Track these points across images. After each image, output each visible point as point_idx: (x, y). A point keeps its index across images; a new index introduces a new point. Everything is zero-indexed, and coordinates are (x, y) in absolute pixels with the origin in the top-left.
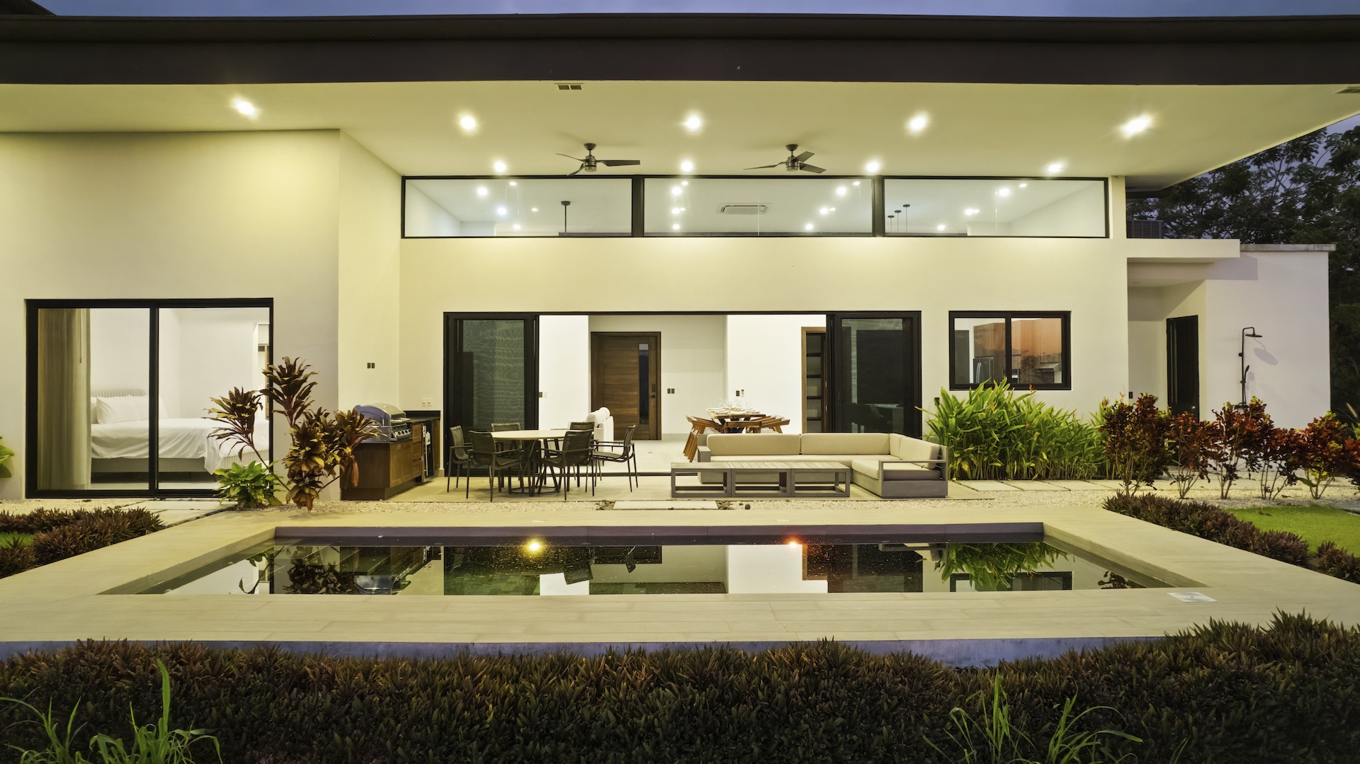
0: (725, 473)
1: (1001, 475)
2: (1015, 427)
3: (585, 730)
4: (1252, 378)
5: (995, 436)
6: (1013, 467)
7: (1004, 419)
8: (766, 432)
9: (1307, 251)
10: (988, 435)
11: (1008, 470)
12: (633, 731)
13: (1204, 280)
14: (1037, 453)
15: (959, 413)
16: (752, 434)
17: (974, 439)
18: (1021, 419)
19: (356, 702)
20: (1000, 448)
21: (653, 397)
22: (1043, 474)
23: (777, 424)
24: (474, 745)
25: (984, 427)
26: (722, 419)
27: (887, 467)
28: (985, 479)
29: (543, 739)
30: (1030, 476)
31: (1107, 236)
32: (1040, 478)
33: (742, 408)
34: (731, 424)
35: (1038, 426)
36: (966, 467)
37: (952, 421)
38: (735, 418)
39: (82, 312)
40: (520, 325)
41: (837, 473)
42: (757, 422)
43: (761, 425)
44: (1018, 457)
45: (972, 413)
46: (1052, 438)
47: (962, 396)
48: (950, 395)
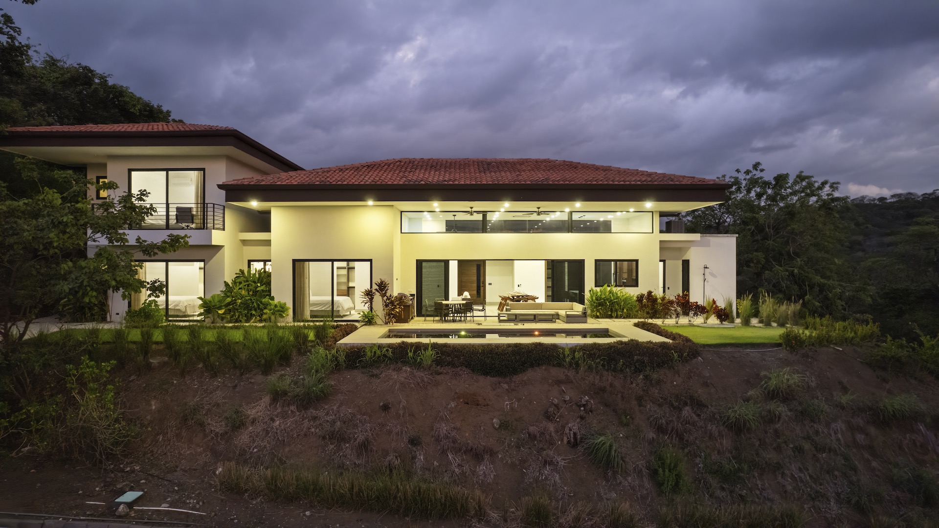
0: (516, 315)
1: (610, 317)
2: (615, 300)
3: (497, 353)
4: (708, 281)
5: (608, 303)
6: (614, 314)
7: (611, 298)
8: (530, 302)
9: (728, 236)
10: (606, 303)
11: (613, 315)
12: (505, 353)
13: (691, 247)
14: (623, 309)
15: (596, 296)
16: (524, 302)
17: (600, 304)
18: (618, 298)
19: (457, 348)
20: (610, 308)
21: (482, 286)
22: (626, 316)
23: (534, 298)
24: (479, 355)
25: (604, 300)
26: (513, 297)
27: (568, 313)
28: (605, 318)
30: (621, 317)
31: (653, 233)
32: (624, 318)
33: (522, 292)
34: (517, 299)
35: (623, 300)
36: (598, 314)
37: (594, 298)
38: (518, 297)
39: (307, 263)
40: (443, 264)
41: (553, 315)
42: (526, 298)
43: (528, 299)
44: (616, 311)
45: (601, 295)
46: (628, 304)
47: (598, 289)
48: (595, 289)
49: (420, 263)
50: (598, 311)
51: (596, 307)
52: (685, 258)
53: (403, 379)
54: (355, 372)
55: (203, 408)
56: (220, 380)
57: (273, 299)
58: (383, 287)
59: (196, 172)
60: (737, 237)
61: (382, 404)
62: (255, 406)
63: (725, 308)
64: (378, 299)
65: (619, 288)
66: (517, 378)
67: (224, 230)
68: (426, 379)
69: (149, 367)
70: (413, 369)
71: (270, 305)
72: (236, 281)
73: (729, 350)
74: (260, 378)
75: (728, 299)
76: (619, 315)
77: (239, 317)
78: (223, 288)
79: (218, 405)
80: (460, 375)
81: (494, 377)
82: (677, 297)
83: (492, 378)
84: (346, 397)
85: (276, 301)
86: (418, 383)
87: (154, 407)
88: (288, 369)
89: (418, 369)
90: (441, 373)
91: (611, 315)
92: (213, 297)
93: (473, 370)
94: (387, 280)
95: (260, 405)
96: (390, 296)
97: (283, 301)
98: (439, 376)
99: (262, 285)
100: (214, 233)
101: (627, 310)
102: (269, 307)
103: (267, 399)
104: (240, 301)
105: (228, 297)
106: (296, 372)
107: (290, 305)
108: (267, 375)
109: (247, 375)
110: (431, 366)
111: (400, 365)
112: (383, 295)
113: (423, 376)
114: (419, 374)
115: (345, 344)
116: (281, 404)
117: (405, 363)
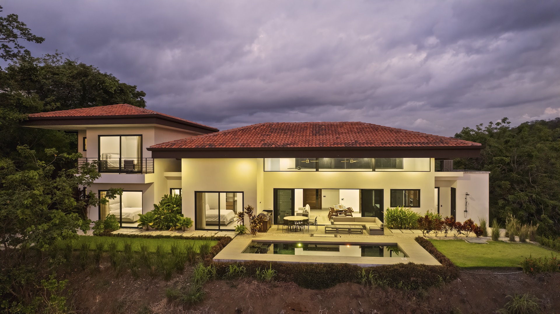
1: (400, 228)
2: (404, 217)
3: (316, 272)
4: (468, 204)
5: (399, 219)
6: (403, 226)
7: (401, 215)
9: (483, 173)
10: (397, 219)
12: (321, 272)
13: (456, 180)
14: (409, 223)
15: (391, 214)
17: (394, 220)
18: (406, 215)
19: (289, 268)
20: (400, 222)
21: (320, 198)
22: (411, 228)
24: (303, 273)
25: (396, 217)
27: (371, 228)
29: (311, 273)
31: (430, 171)
35: (410, 217)
36: (392, 226)
39: (204, 193)
44: (405, 224)
45: (394, 214)
46: (413, 220)
47: (393, 209)
48: (390, 208)
49: (276, 191)
50: (392, 224)
51: (391, 221)
52: (452, 187)
53: (252, 290)
54: (223, 282)
55: (126, 304)
56: (139, 283)
57: (182, 216)
58: (250, 210)
59: (137, 136)
60: (489, 174)
61: (237, 308)
62: (158, 305)
63: (480, 227)
64: (246, 217)
65: (407, 208)
66: (329, 291)
67: (154, 173)
68: (267, 292)
69: (98, 270)
70: (259, 283)
71: (181, 220)
72: (162, 203)
73: (482, 272)
74: (162, 283)
75: (482, 220)
76: (407, 228)
77: (162, 227)
78: (153, 208)
79: (136, 302)
80: (290, 288)
81: (313, 289)
82: (446, 219)
83: (311, 290)
84: (214, 302)
85: (185, 217)
86: (261, 294)
87: (98, 301)
88: (181, 276)
89: (262, 283)
90: (278, 287)
91: (401, 227)
92: (147, 214)
93: (299, 285)
94: (252, 206)
95: (161, 305)
96: (255, 216)
97: (189, 217)
98: (276, 288)
99: (176, 206)
100: (146, 176)
101: (412, 224)
102: (180, 222)
103: (165, 301)
104: (163, 216)
105: (156, 214)
106: (186, 279)
107: (193, 219)
108: (167, 281)
109: (156, 280)
110: (271, 281)
111: (251, 278)
112: (250, 215)
113: (265, 289)
114: (262, 287)
115: (218, 259)
116: (173, 305)
117: (255, 278)
